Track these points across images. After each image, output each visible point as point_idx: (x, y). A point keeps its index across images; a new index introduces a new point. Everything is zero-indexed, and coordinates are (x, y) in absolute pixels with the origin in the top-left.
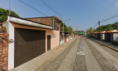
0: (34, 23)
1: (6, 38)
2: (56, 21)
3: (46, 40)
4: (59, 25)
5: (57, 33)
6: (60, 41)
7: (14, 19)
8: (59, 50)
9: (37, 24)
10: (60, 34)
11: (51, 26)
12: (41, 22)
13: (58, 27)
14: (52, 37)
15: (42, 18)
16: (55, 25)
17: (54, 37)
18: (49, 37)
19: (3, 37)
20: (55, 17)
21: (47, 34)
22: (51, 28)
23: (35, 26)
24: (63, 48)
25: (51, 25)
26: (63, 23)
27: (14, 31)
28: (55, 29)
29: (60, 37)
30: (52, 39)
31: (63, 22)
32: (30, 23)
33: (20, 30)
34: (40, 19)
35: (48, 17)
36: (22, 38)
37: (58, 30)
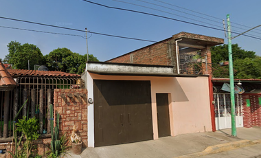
0: (121, 67)
1: (84, 96)
2: (188, 46)
6: (214, 114)
7: (92, 67)
8: (209, 149)
9: (127, 67)
11: (168, 67)
12: (137, 61)
13: (200, 63)
15: (140, 52)
17: (184, 98)
19: (82, 95)
20: (180, 36)
23: (124, 72)
27: (93, 85)
28: (185, 74)
31: (229, 43)
32: (115, 68)
33: (103, 83)
34: (134, 54)
35: (157, 43)
36: (103, 98)
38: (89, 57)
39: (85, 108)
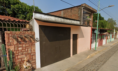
0: (57, 18)
2: (86, 11)
3: (72, 40)
4: (90, 17)
5: (87, 31)
7: (38, 16)
8: (89, 56)
9: (60, 19)
10: (92, 33)
11: (78, 21)
12: (65, 16)
13: (89, 20)
14: (79, 36)
15: (67, 10)
16: (83, 18)
18: (75, 37)
19: (31, 36)
20: (84, 5)
21: (72, 33)
22: (78, 23)
23: (58, 21)
24: (96, 54)
25: (78, 19)
26: (97, 14)
27: (39, 29)
28: (84, 25)
29: (92, 36)
30: (79, 40)
31: (98, 12)
32: (53, 19)
33: (45, 28)
34: (64, 11)
35: (75, 7)
36: (46, 38)
37: (89, 26)
38: (35, 8)
39: (33, 45)
